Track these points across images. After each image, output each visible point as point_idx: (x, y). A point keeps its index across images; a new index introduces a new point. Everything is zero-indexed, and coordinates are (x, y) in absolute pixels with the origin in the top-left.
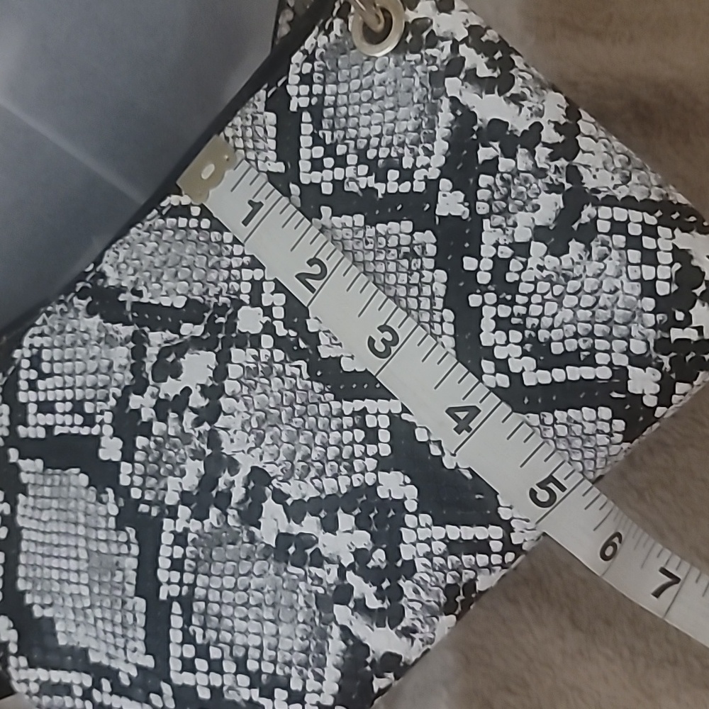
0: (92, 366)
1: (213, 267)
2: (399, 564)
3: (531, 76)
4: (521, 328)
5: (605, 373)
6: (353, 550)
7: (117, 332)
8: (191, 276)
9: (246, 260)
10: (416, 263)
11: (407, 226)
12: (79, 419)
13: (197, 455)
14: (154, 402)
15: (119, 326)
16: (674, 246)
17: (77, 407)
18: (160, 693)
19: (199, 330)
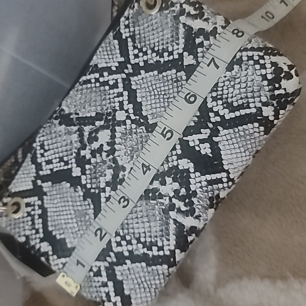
0: (64, 143)
1: (104, 100)
2: (191, 192)
3: (210, 12)
4: (221, 99)
5: (254, 110)
6: (173, 190)
7: (72, 129)
8: (96, 104)
9: (116, 95)
10: (179, 83)
11: (174, 71)
12: (62, 164)
13: (109, 167)
14: (90, 152)
15: (72, 127)
16: (271, 61)
17: (61, 159)
18: (110, 256)
19: (102, 123)
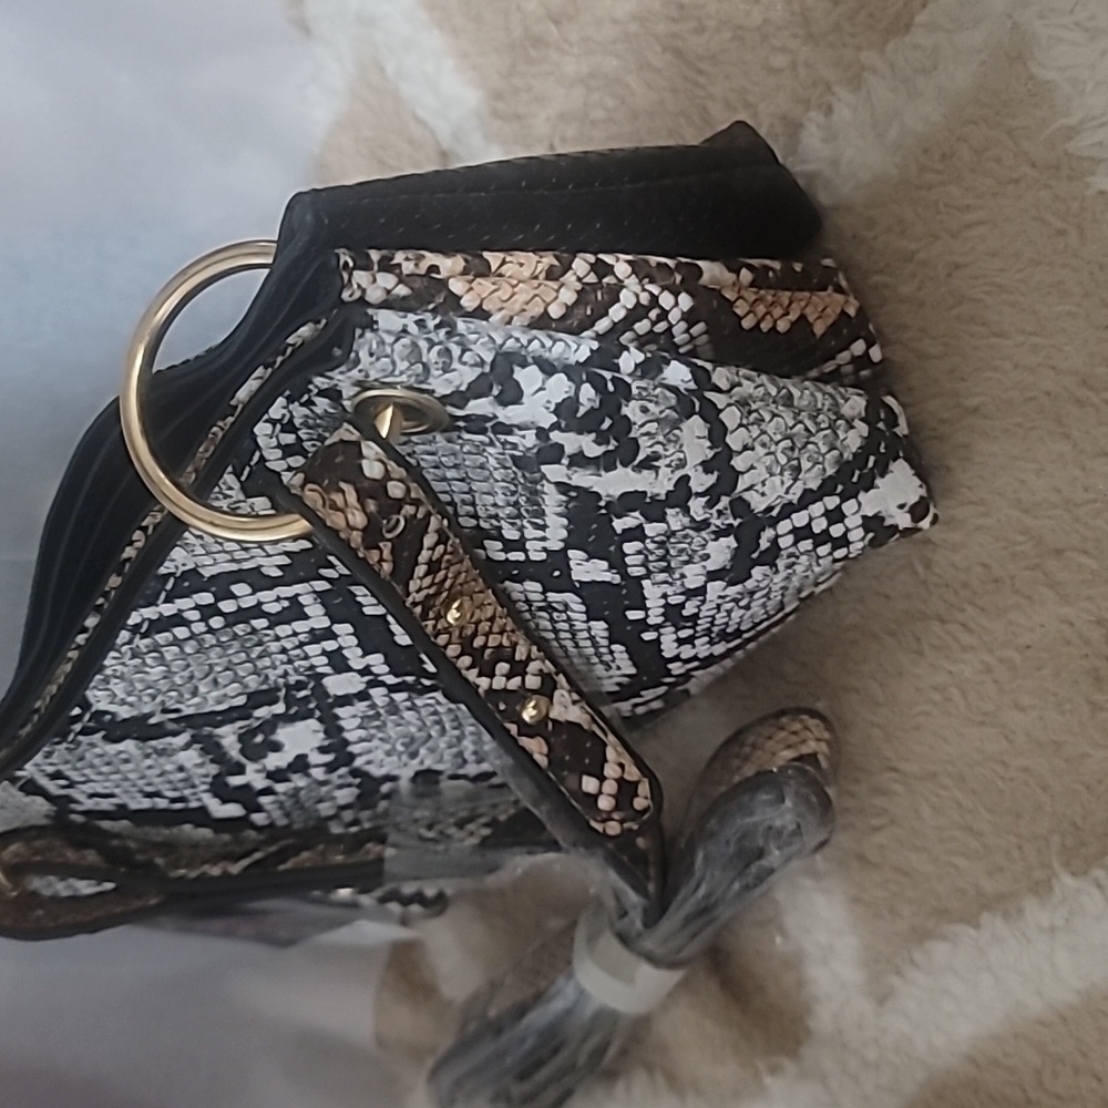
1: (261, 657)
3: (655, 424)
7: (171, 744)
9: (304, 637)
11: (534, 586)
14: (263, 775)
15: (167, 739)
16: (864, 517)
19: (279, 708)
